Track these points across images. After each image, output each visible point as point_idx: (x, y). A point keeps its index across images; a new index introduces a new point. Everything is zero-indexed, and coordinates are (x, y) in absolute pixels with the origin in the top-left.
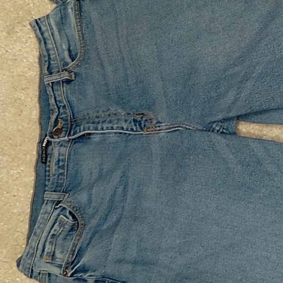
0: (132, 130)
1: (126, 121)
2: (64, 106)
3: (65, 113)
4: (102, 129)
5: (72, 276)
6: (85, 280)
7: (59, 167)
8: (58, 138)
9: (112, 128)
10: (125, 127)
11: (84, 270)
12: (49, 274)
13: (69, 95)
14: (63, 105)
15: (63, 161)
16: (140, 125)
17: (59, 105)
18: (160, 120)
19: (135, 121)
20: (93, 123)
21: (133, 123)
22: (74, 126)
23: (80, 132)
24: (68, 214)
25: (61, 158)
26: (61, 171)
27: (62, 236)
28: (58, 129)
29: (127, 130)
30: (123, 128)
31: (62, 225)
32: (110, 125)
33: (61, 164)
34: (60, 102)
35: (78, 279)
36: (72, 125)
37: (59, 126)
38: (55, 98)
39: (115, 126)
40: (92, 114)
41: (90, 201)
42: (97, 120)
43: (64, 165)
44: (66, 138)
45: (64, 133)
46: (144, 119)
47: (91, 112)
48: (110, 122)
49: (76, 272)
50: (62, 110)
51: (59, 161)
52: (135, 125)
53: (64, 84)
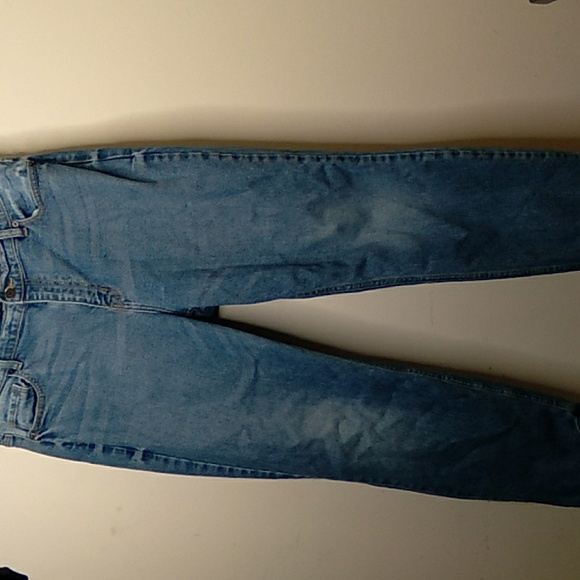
0: (96, 303)
1: (89, 293)
2: (16, 265)
3: (17, 272)
4: (63, 299)
5: (39, 439)
6: (53, 444)
7: (10, 333)
8: (12, 301)
9: (74, 300)
10: (88, 300)
11: (52, 435)
12: (14, 438)
13: (22, 254)
14: (14, 263)
15: (15, 326)
16: (105, 299)
17: (11, 263)
18: (128, 298)
19: (99, 294)
20: (52, 290)
21: (97, 296)
22: (28, 288)
23: (38, 299)
24: (20, 382)
25: (14, 323)
26: (12, 336)
27: (21, 405)
28: (10, 289)
29: (91, 303)
30: (85, 301)
31: (17, 393)
32: (71, 296)
33: (13, 329)
34: (12, 260)
35: (46, 443)
36: (25, 287)
37: (11, 286)
38: (6, 255)
39: (78, 298)
40: (51, 279)
41: (49, 374)
42: (56, 287)
43: (16, 331)
44: (21, 302)
45: (17, 296)
46: (110, 294)
47: (48, 277)
48: (72, 292)
49: (43, 437)
50: (13, 269)
51: (10, 325)
52: (100, 299)
53: (17, 241)
